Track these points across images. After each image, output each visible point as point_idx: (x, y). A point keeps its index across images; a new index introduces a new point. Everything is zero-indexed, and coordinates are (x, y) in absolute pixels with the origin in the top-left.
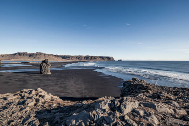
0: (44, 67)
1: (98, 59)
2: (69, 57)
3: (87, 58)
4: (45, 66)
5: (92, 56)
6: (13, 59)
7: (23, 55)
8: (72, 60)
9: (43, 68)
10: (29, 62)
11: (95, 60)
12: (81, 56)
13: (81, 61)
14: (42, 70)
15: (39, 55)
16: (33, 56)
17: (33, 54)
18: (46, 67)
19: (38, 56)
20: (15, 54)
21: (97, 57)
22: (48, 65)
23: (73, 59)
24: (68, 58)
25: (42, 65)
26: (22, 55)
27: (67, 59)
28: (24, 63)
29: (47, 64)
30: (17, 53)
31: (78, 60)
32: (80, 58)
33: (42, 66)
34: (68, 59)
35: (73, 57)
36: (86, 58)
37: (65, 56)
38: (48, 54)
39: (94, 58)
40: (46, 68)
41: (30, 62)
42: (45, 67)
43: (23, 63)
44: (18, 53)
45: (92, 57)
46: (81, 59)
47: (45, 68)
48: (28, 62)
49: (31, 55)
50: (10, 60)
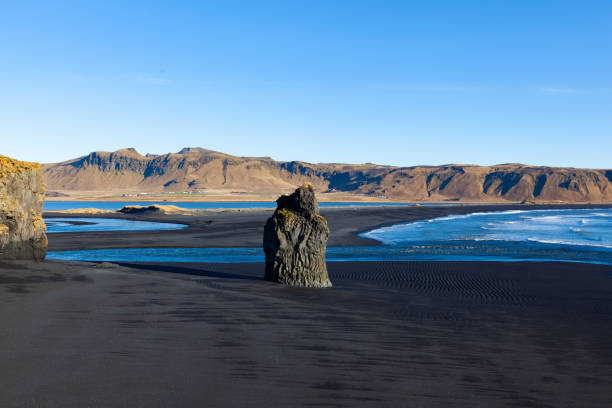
0: (289, 237)
1: (594, 189)
2: (379, 180)
3: (506, 179)
4: (297, 232)
5: (551, 171)
6: (72, 188)
7: (117, 166)
8: (400, 194)
9: (284, 243)
10: (162, 207)
11: (568, 197)
12: (459, 169)
13: (464, 202)
14: (280, 261)
15: (194, 164)
16: (168, 171)
17: (166, 159)
18: (301, 238)
19: (191, 169)
20: (79, 164)
21: (588, 173)
22: (315, 224)
23: (400, 187)
24: (370, 181)
25: (282, 224)
26: (113, 166)
27: (365, 188)
28: (134, 211)
29: (308, 216)
30: (86, 158)
31: (438, 199)
32: (455, 180)
33: (281, 235)
34: (370, 193)
35: (404, 174)
36: (497, 182)
37: (346, 167)
38: (247, 160)
39: (566, 185)
40: (303, 245)
41: (167, 209)
42: (295, 237)
43: (130, 213)
44: (94, 154)
45: (542, 176)
46: (461, 193)
47: (296, 248)
48: (153, 209)
49: (154, 167)
50: (56, 195)
